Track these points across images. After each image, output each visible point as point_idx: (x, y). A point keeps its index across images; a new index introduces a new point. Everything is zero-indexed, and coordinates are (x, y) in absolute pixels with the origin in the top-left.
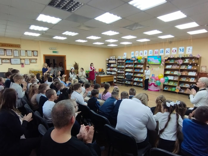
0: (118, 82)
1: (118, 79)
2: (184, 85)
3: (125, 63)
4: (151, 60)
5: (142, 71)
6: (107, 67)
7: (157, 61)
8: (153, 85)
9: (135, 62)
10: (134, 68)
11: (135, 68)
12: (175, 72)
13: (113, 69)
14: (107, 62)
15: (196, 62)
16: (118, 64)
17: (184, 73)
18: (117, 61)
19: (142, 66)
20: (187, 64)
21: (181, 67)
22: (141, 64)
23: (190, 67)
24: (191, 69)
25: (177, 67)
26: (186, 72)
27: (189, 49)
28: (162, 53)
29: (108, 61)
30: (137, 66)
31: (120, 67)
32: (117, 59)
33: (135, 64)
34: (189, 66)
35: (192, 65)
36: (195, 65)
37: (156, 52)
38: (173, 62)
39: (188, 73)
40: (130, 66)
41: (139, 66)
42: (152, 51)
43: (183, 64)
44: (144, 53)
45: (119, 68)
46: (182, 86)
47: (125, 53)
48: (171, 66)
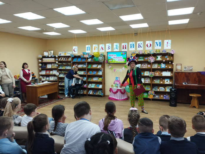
0: (60, 92)
1: (60, 88)
2: (159, 88)
3: (72, 62)
4: (112, 57)
5: (100, 73)
6: (40, 69)
7: (120, 59)
8: (119, 92)
9: (88, 61)
10: (87, 69)
11: (89, 70)
12: (145, 73)
13: (51, 73)
14: (40, 61)
15: (170, 60)
16: (60, 64)
17: (157, 74)
18: (57, 59)
19: (99, 66)
20: (159, 63)
21: (153, 66)
22: (98, 63)
23: (163, 66)
24: (165, 68)
25: (148, 66)
26: (159, 72)
27: (167, 43)
28: (132, 47)
29: (41, 59)
30: (92, 66)
31: (63, 68)
32: (57, 56)
33: (89, 63)
34: (162, 64)
35: (166, 63)
36: (170, 63)
37: (124, 46)
38: (143, 60)
39: (162, 73)
40: (80, 66)
41: (94, 66)
42: (118, 45)
43: (156, 62)
44: (107, 47)
45: (61, 70)
46: (156, 90)
47: (74, 47)
48: (140, 64)
